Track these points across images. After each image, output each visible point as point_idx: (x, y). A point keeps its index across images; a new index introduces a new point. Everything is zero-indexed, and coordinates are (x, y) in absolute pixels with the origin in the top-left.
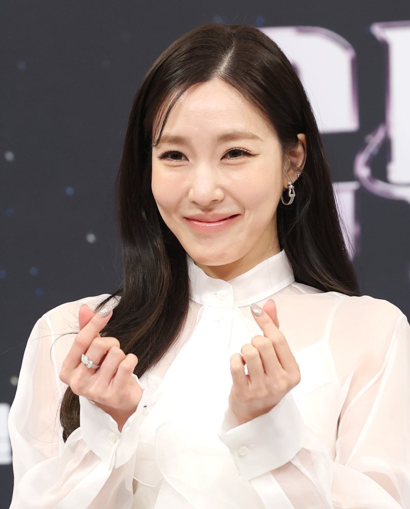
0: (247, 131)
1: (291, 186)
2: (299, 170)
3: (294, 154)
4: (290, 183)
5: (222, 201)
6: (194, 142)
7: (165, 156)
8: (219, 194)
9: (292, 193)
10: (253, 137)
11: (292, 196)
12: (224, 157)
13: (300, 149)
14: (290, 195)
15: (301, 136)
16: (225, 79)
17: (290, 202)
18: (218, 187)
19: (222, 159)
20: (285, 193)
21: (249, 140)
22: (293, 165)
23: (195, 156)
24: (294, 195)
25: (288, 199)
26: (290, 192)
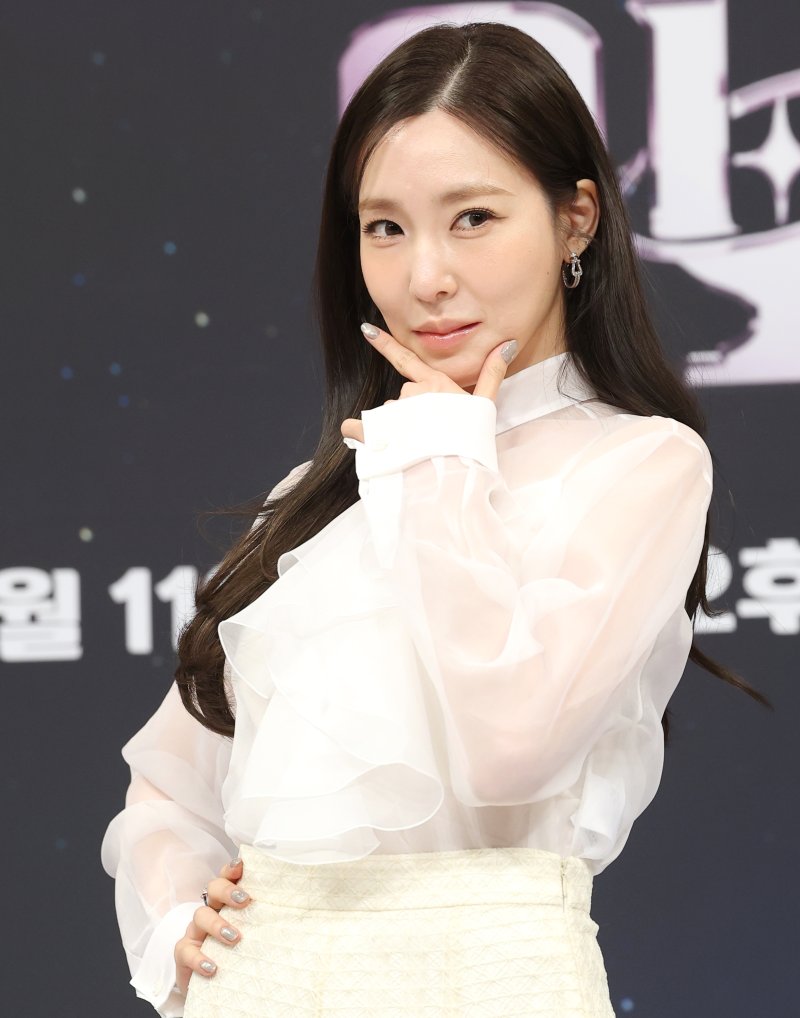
0: (483, 185)
1: (576, 260)
2: (586, 236)
3: (575, 210)
4: (574, 255)
5: (454, 295)
8: (448, 283)
9: (577, 270)
10: (495, 192)
11: (577, 274)
12: (453, 226)
13: (583, 202)
14: (574, 273)
15: (583, 183)
16: (449, 109)
17: (576, 284)
18: (447, 271)
19: (451, 229)
20: (566, 267)
21: (487, 197)
24: (580, 273)
25: (571, 279)
26: (573, 268)
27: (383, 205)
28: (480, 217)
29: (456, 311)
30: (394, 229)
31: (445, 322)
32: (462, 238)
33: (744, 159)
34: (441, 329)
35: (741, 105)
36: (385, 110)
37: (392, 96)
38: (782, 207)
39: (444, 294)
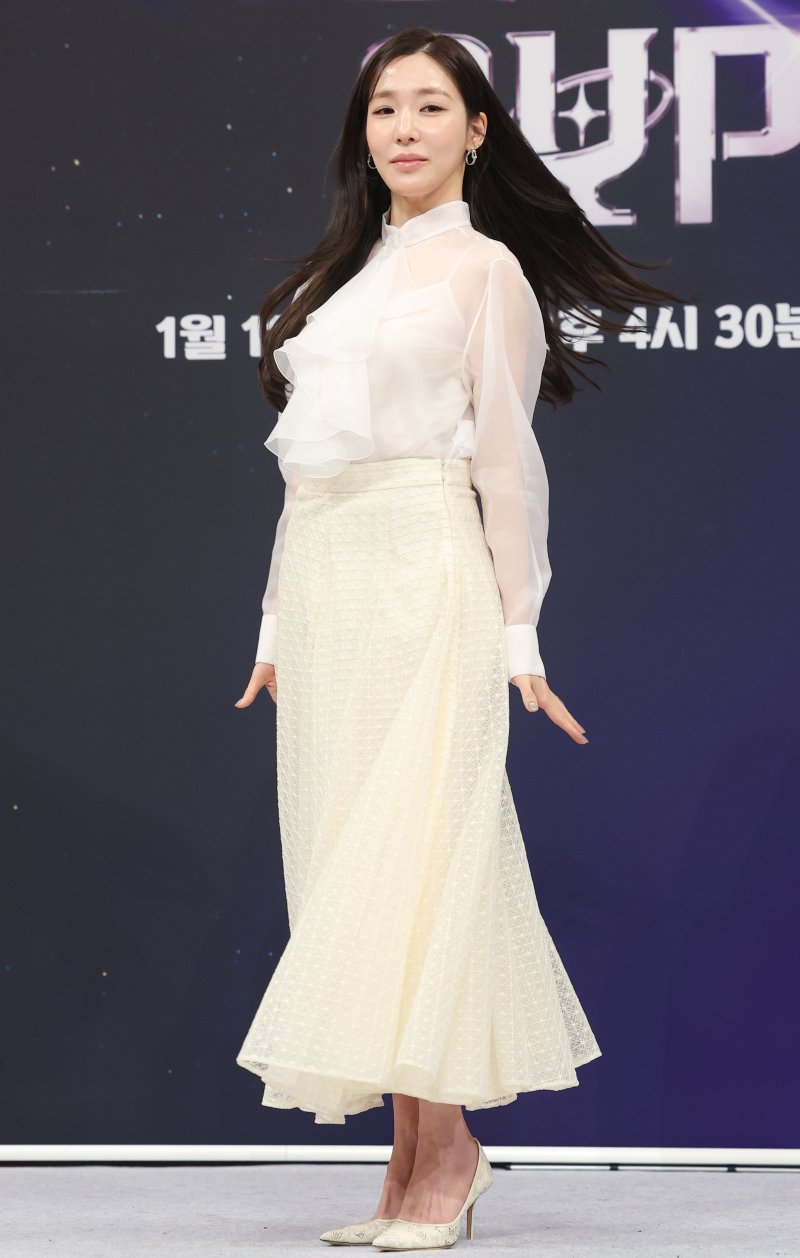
1: (474, 151)
2: (482, 138)
4: (474, 147)
5: (418, 142)
6: (400, 96)
7: (377, 112)
8: (415, 135)
10: (446, 94)
11: (475, 157)
12: (421, 111)
13: (480, 124)
15: (482, 114)
16: (427, 54)
17: (473, 163)
18: (416, 130)
19: (419, 113)
20: (469, 154)
22: (476, 130)
23: (400, 108)
25: (470, 159)
26: (473, 155)
27: (386, 94)
28: (433, 109)
29: (416, 150)
30: (389, 111)
31: (411, 155)
32: (424, 117)
33: (562, 114)
34: (407, 159)
35: (561, 88)
38: (582, 138)
39: (412, 139)
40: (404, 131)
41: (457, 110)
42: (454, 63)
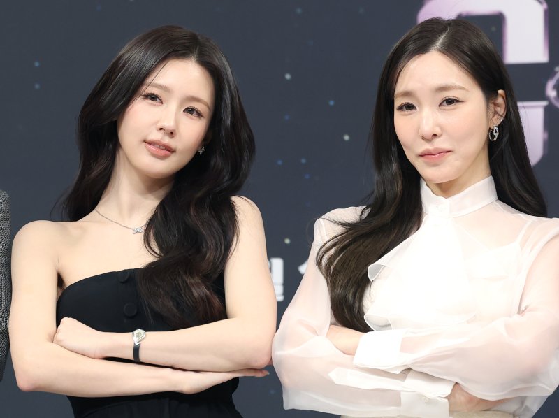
0: (456, 85)
1: (496, 128)
2: (501, 116)
3: (496, 105)
4: (494, 125)
5: (440, 136)
6: (419, 95)
8: (437, 131)
9: (496, 132)
10: (461, 88)
11: (496, 134)
12: (440, 105)
13: (500, 100)
14: (495, 134)
15: (500, 92)
16: (440, 50)
17: (495, 139)
18: (437, 125)
19: (439, 106)
20: (491, 131)
21: (458, 90)
22: (496, 113)
23: (420, 104)
24: (498, 134)
25: (493, 136)
26: (494, 131)
28: (450, 101)
29: (440, 144)
31: (435, 149)
32: (445, 110)
34: (433, 153)
36: (408, 53)
37: (411, 47)
39: (435, 135)
40: (427, 129)
41: (474, 98)
42: (468, 56)
